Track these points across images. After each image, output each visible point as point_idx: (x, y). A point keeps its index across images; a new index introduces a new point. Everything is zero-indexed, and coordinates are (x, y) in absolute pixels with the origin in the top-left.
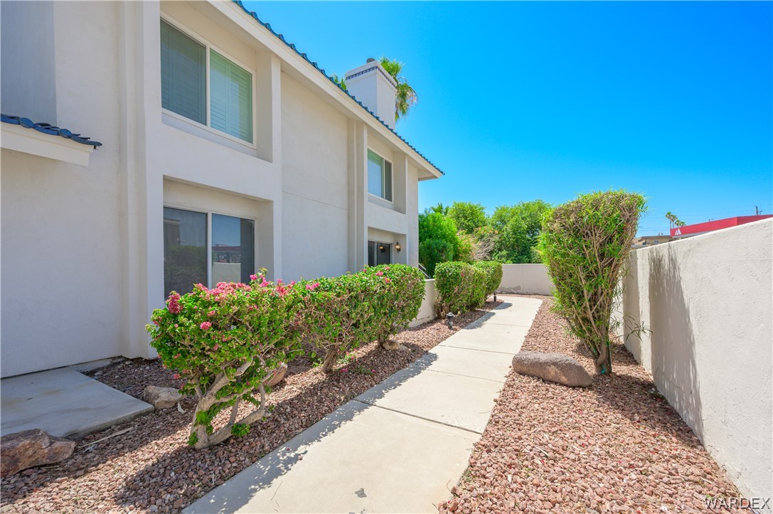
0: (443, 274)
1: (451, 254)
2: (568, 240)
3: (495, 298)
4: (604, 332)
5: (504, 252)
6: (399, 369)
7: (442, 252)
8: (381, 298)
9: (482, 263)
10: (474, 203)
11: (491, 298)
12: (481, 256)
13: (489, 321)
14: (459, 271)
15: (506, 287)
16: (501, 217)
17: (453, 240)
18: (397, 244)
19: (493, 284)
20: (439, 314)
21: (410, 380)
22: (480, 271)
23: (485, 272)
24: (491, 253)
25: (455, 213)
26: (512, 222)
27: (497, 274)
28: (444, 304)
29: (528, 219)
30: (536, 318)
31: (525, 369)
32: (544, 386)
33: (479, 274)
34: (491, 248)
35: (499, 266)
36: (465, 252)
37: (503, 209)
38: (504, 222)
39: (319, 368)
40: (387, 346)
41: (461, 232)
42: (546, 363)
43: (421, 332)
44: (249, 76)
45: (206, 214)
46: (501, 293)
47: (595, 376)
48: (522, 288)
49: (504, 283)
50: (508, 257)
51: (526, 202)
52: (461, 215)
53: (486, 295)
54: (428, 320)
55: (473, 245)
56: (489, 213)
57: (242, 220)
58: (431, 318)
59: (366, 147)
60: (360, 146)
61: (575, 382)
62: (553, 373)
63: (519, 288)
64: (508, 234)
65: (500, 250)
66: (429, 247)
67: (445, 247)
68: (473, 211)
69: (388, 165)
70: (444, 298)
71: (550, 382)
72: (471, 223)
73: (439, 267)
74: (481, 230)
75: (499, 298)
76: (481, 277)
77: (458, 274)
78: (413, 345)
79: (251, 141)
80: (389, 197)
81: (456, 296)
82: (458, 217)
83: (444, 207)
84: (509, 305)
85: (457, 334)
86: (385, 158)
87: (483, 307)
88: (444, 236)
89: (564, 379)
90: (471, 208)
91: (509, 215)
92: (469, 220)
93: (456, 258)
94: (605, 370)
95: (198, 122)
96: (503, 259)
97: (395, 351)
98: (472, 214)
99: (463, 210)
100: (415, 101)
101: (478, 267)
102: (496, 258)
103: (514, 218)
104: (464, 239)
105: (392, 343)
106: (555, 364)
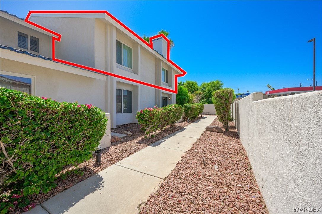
0: (186, 107)
1: (187, 101)
2: (218, 99)
3: (201, 115)
4: (226, 120)
5: (205, 100)
6: (178, 130)
7: (184, 100)
8: (174, 113)
9: (197, 104)
10: (194, 81)
11: (200, 116)
12: (197, 101)
13: (199, 122)
14: (191, 106)
15: (205, 112)
16: (204, 86)
17: (187, 96)
18: (169, 97)
19: (201, 111)
20: (184, 119)
21: (181, 132)
22: (197, 106)
23: (198, 107)
24: (200, 100)
25: (186, 85)
26: (208, 88)
27: (202, 107)
28: (186, 117)
29: (214, 87)
30: (214, 121)
31: (208, 130)
32: (212, 133)
33: (196, 107)
34: (200, 98)
35: (203, 105)
36: (191, 100)
37: (205, 84)
38: (205, 88)
39: (159, 129)
40: (173, 126)
41: (189, 92)
42: (213, 128)
43: (180, 124)
44: (131, 49)
45: (122, 90)
46: (203, 114)
47: (225, 131)
48: (210, 113)
49: (204, 111)
50: (206, 101)
51: (213, 81)
52: (189, 86)
53: (199, 114)
54: (181, 121)
55: (194, 97)
56: (199, 85)
57: (128, 91)
58: (182, 121)
59: (161, 67)
60: (159, 67)
61: (219, 131)
62: (214, 130)
63: (209, 112)
64: (206, 93)
65: (203, 99)
66: (180, 98)
67: (185, 98)
68: (193, 84)
69: (167, 71)
70: (186, 115)
71: (214, 132)
72: (192, 89)
73: (185, 105)
74: (196, 92)
75: (203, 116)
76: (197, 108)
77: (190, 107)
78: (180, 126)
79: (131, 68)
80: (167, 82)
81: (190, 114)
82: (187, 86)
83: (182, 82)
84: (206, 118)
85: (190, 124)
86: (166, 69)
87: (198, 118)
88: (184, 94)
89: (217, 131)
90: (192, 83)
91: (207, 85)
92: (192, 88)
93: (188, 102)
94: (227, 130)
95: (119, 64)
96: (204, 102)
97: (175, 127)
98: (193, 85)
99: (190, 84)
100: (173, 46)
101: (196, 105)
102: (202, 102)
103: (208, 87)
104: (191, 95)
105: (174, 125)
106: (215, 128)
